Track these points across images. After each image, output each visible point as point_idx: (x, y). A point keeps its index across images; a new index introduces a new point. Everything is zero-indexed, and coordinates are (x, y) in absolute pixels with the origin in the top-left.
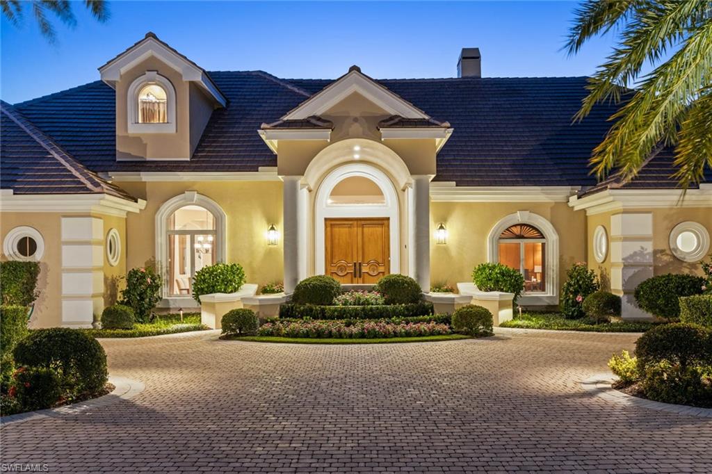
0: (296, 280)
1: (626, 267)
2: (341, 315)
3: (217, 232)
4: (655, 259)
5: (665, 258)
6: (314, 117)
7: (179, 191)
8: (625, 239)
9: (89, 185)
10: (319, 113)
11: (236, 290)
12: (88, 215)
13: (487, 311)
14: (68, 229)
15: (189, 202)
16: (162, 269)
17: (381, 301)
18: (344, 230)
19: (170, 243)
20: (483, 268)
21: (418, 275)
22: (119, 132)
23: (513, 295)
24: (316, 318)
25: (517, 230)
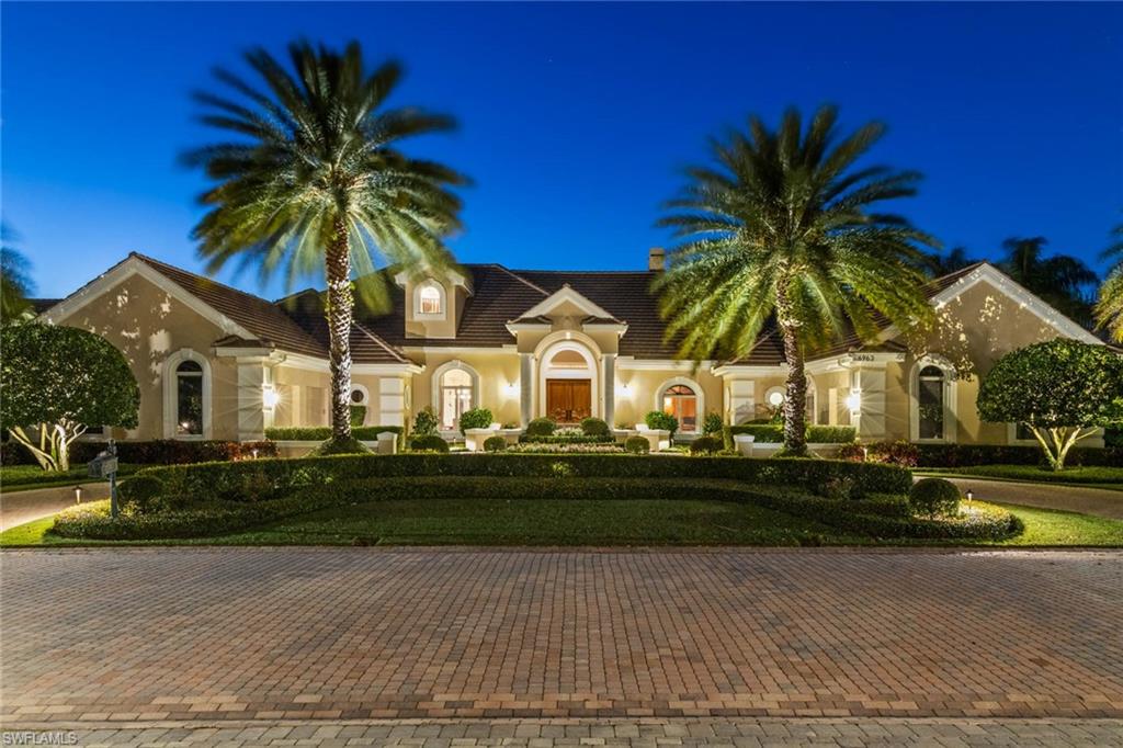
0: (528, 420)
1: (737, 414)
2: (557, 441)
3: (473, 389)
4: (756, 410)
5: (762, 409)
6: (541, 316)
7: (449, 359)
8: (737, 397)
9: (399, 358)
10: (543, 313)
11: (487, 426)
12: (397, 377)
13: (646, 440)
14: (384, 385)
15: (455, 367)
16: (436, 412)
17: (582, 434)
18: (560, 387)
19: (441, 394)
20: (651, 415)
21: (607, 418)
22: (407, 319)
23: (669, 432)
24: (542, 443)
25: (677, 389)
